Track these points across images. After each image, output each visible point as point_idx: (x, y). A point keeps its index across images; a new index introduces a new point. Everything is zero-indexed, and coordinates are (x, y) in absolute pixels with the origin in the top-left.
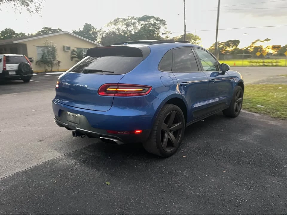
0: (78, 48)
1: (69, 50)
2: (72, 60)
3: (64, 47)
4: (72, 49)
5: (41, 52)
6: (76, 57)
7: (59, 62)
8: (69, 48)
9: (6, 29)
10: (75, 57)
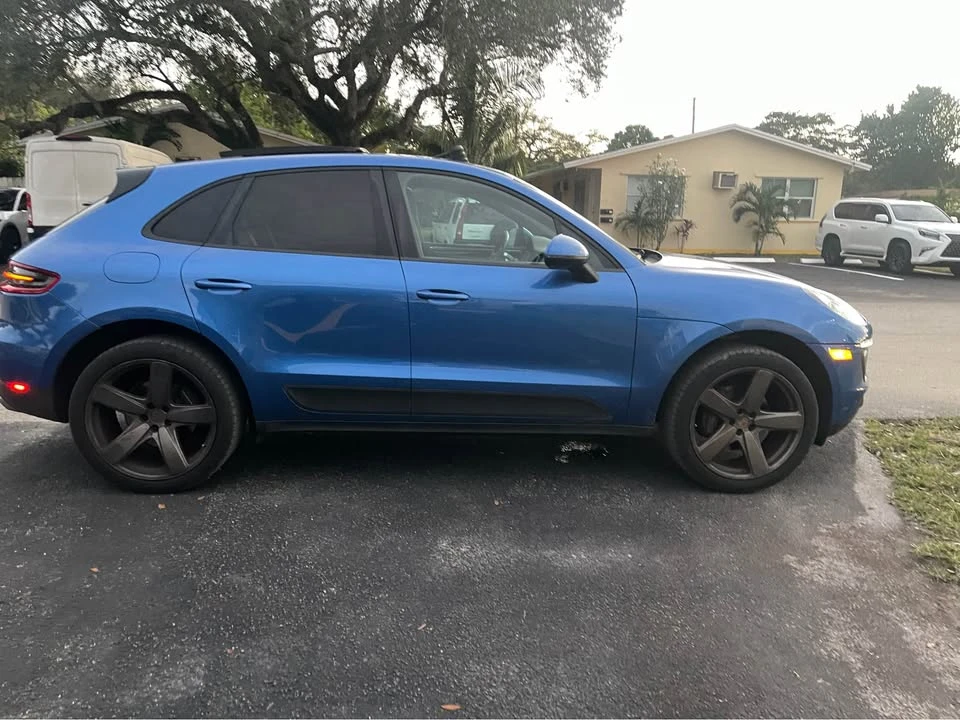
0: (766, 180)
1: (733, 185)
2: (737, 220)
3: (716, 174)
4: (741, 182)
5: (638, 193)
6: (753, 210)
7: (688, 225)
8: (729, 179)
9: (629, 128)
10: (748, 209)
